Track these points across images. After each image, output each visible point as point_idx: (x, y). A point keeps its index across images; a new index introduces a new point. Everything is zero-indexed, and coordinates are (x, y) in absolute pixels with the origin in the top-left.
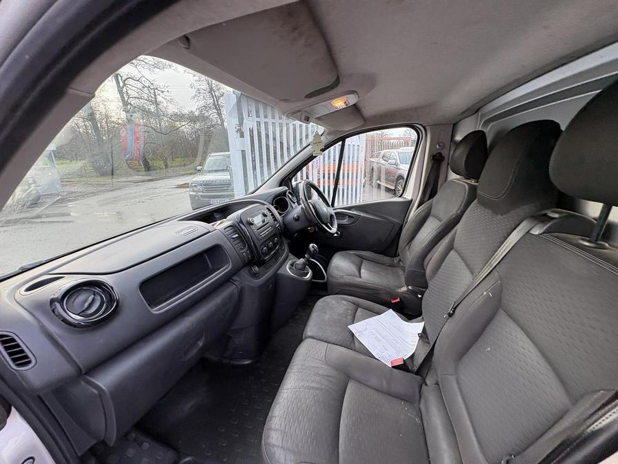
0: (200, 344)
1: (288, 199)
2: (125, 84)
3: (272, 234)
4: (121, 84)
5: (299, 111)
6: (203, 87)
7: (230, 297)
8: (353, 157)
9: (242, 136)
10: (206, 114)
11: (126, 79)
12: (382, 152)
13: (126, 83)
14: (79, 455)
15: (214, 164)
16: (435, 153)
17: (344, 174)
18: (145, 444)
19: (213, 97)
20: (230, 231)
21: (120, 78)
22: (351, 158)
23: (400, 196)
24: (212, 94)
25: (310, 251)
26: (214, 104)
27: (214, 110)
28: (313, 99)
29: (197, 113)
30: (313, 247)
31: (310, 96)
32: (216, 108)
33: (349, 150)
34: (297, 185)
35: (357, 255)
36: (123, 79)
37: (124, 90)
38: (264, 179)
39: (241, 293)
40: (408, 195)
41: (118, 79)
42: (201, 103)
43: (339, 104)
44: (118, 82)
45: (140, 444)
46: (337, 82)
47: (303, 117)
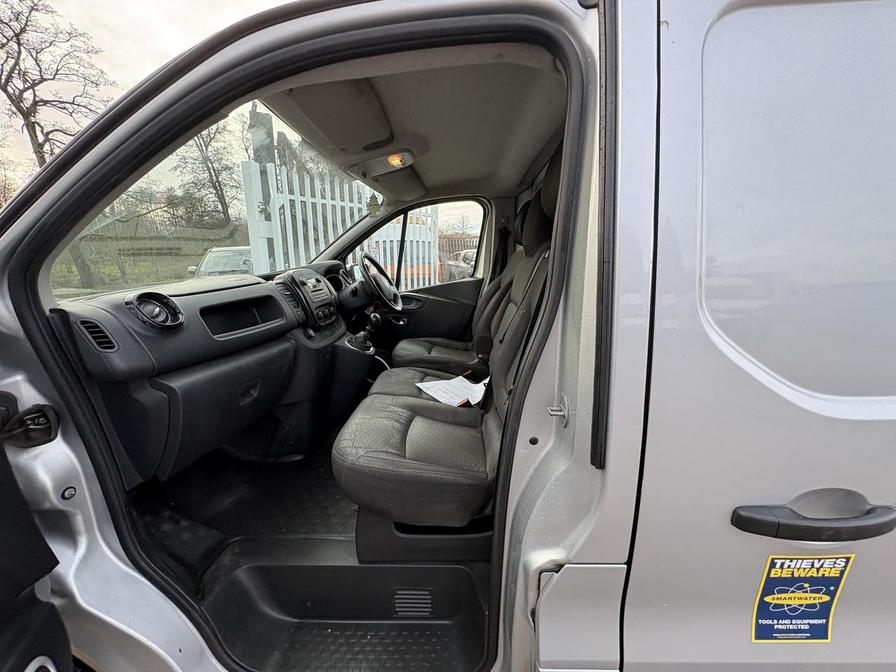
0: (255, 394)
1: (341, 278)
2: (47, 140)
3: (327, 301)
4: (41, 138)
5: (356, 165)
6: (192, 155)
7: (285, 352)
8: (424, 258)
9: (268, 218)
10: (197, 195)
11: (52, 131)
12: (463, 253)
13: (50, 137)
14: (127, 489)
15: (218, 264)
16: (501, 228)
17: (406, 275)
18: (182, 522)
19: (209, 169)
20: (281, 288)
21: (38, 128)
22: (421, 258)
23: (472, 276)
24: (208, 166)
25: (371, 321)
26: (211, 181)
27: (211, 190)
28: (370, 153)
29: (179, 193)
30: (375, 316)
31: (367, 148)
32: (215, 188)
33: (412, 247)
34: (352, 267)
35: (428, 342)
36: (45, 131)
37: (47, 147)
38: (310, 257)
39: (297, 351)
40: (479, 275)
41: (35, 132)
42: (188, 178)
43: (396, 161)
44: (33, 136)
45: (178, 522)
46: (391, 138)
47: (361, 173)
